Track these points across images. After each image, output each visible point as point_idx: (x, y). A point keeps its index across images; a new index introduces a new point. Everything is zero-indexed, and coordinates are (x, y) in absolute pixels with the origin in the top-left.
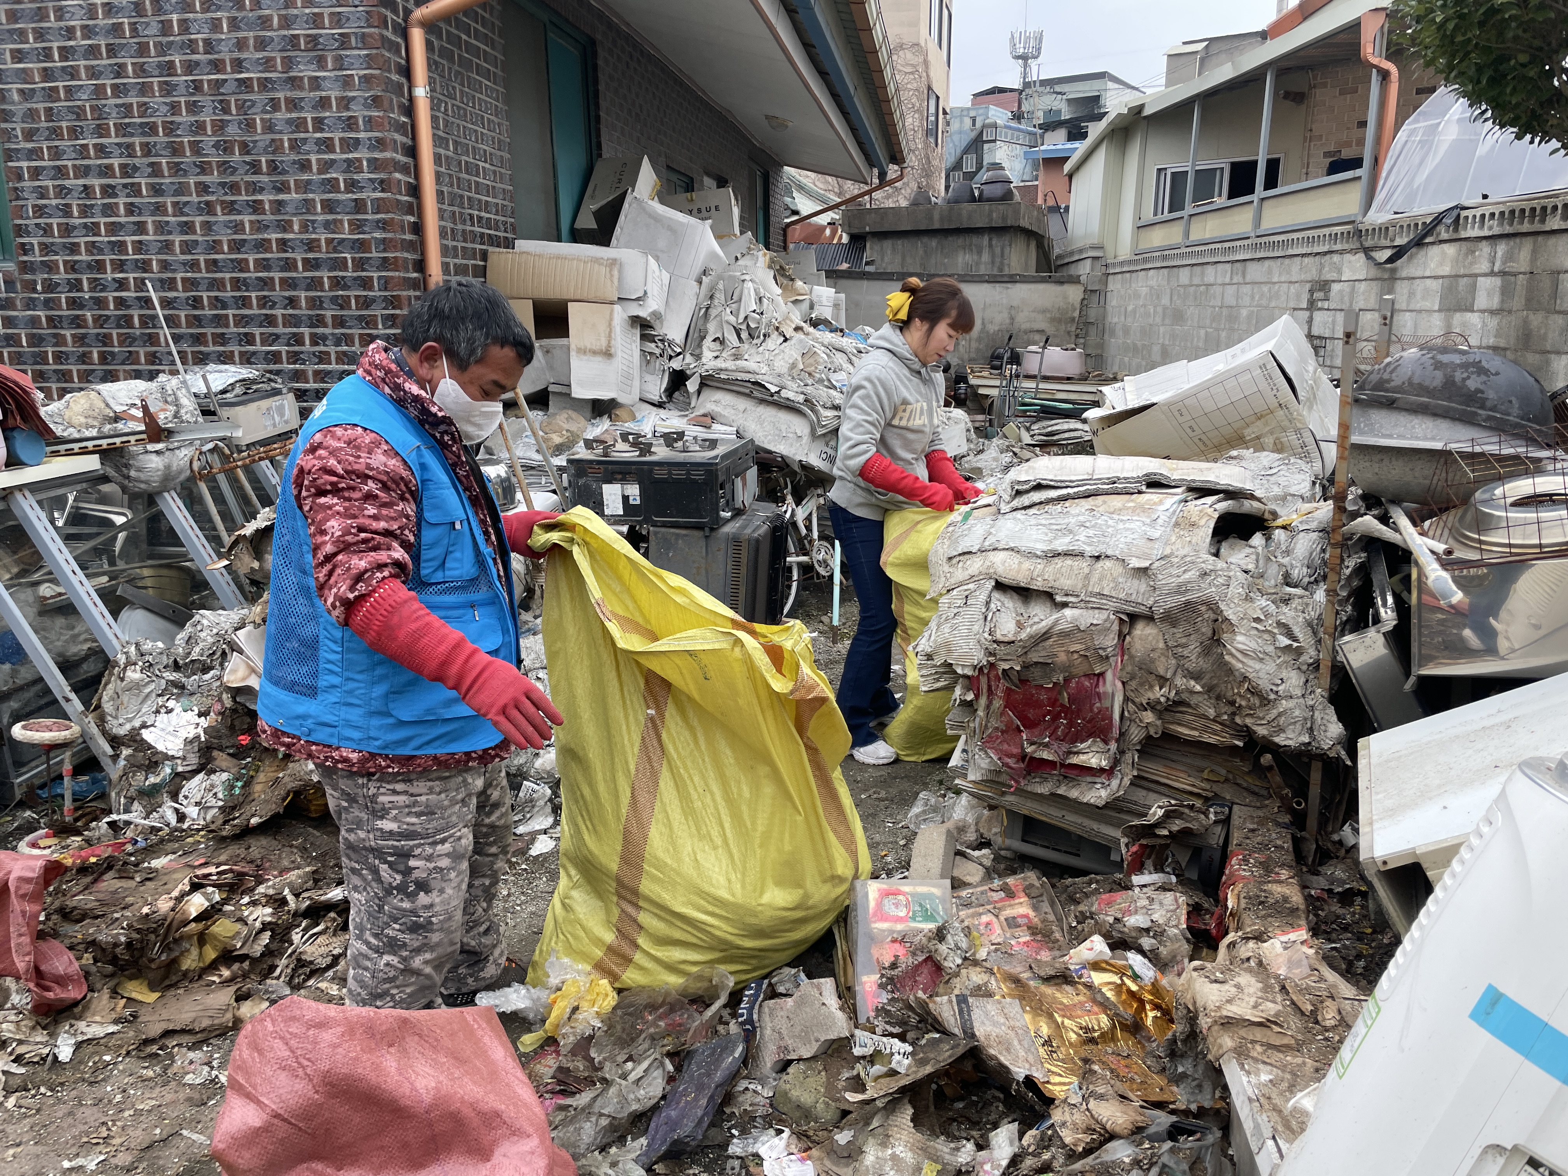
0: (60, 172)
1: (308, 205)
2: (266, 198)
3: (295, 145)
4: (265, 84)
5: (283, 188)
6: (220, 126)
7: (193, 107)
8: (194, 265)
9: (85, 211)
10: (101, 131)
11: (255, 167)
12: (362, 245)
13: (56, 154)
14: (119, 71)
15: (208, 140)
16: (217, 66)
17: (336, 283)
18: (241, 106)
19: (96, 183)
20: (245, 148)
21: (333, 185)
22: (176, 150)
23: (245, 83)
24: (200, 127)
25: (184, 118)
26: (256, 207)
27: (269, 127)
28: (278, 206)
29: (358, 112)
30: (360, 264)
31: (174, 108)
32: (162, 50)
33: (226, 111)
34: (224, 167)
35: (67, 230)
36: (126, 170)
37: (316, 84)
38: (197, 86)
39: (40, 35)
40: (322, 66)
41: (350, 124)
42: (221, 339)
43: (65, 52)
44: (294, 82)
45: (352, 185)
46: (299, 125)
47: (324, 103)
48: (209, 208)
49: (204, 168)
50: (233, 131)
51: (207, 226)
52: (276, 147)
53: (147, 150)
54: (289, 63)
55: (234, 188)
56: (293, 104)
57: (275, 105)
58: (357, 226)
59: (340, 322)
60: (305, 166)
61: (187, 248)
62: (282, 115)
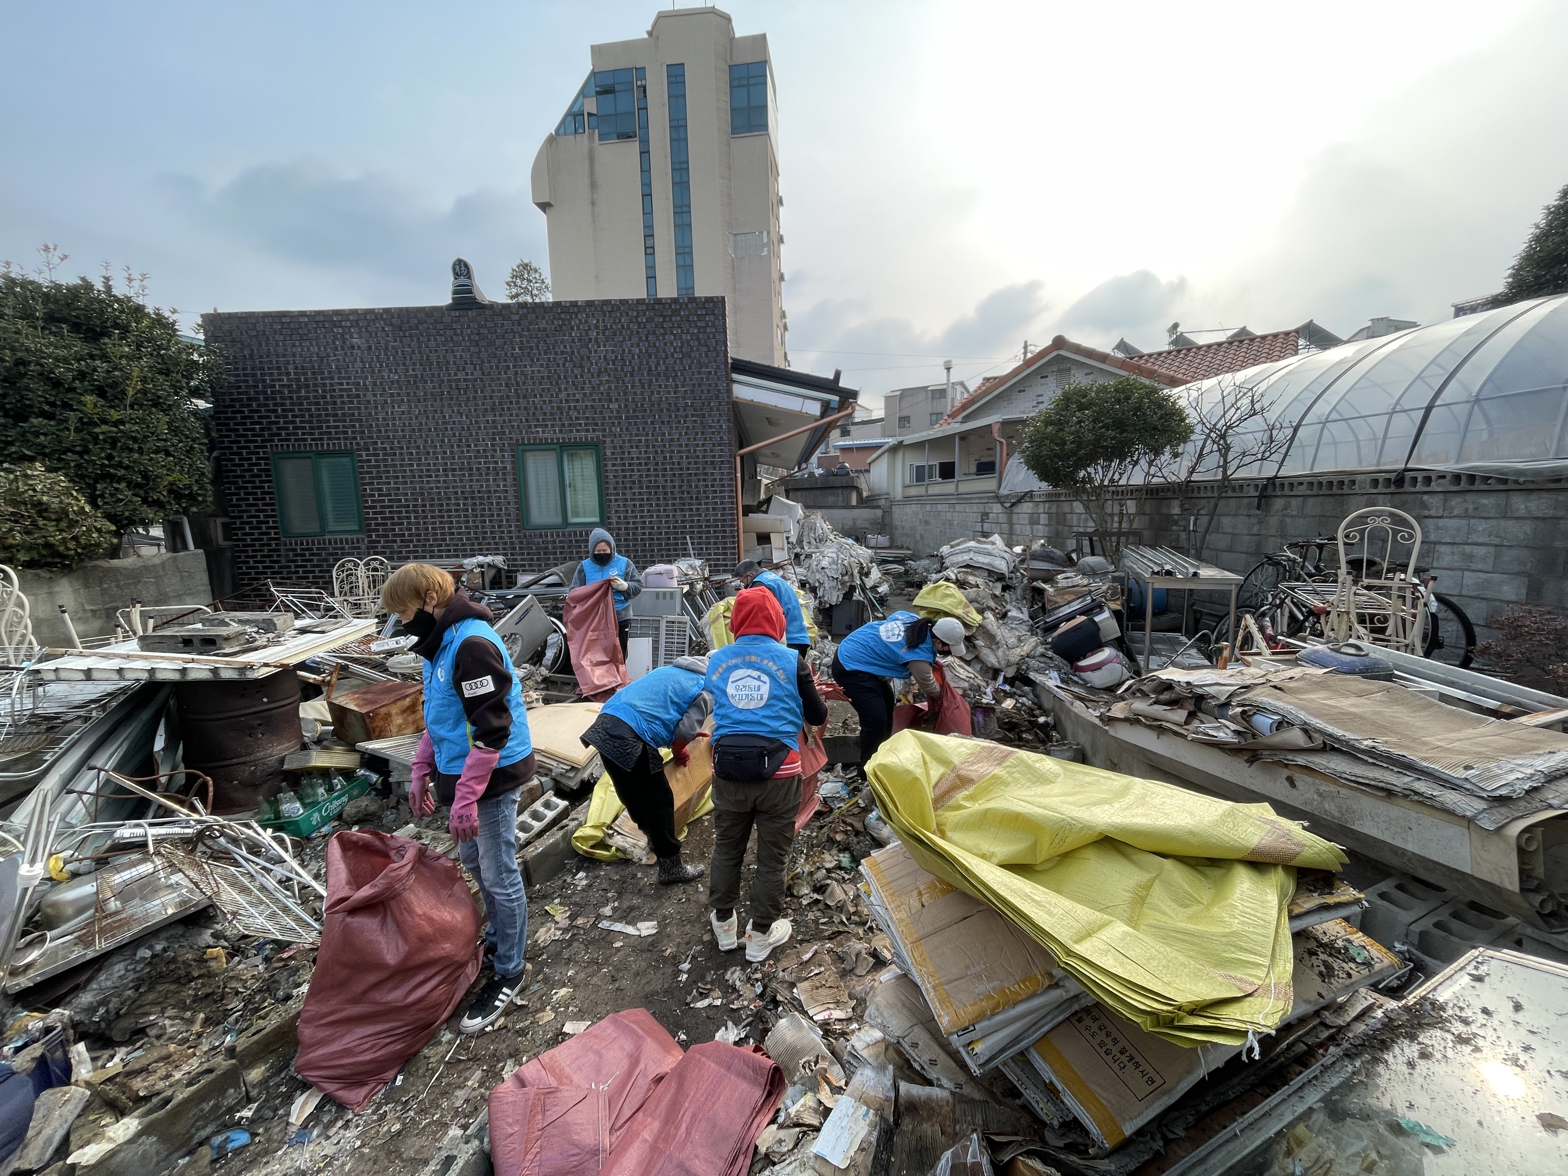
0: (626, 500)
1: (708, 509)
2: (694, 507)
3: (704, 492)
4: (696, 474)
5: (700, 504)
6: (680, 487)
7: (672, 481)
8: (669, 528)
9: (633, 512)
10: (641, 488)
11: (692, 498)
12: (724, 520)
13: (624, 494)
14: (649, 470)
15: (677, 490)
16: (681, 469)
17: (715, 532)
18: (688, 481)
19: (638, 503)
20: (688, 493)
21: (716, 503)
22: (666, 493)
23: (690, 474)
24: (674, 487)
25: (669, 484)
26: (691, 510)
27: (696, 487)
28: (698, 509)
29: (726, 483)
30: (723, 526)
31: (666, 481)
32: (663, 464)
33: (683, 481)
34: (681, 498)
35: (625, 518)
36: (648, 499)
37: (712, 474)
38: (674, 475)
39: (622, 459)
40: (715, 468)
41: (723, 486)
42: (675, 550)
43: (630, 465)
44: (706, 474)
45: (722, 503)
46: (707, 486)
47: (715, 480)
48: (675, 510)
49: (675, 499)
50: (685, 488)
51: (674, 516)
52: (699, 492)
53: (656, 493)
54: (704, 468)
55: (684, 504)
56: (704, 480)
57: (699, 480)
58: (723, 515)
59: (715, 543)
60: (708, 498)
61: (667, 522)
62: (701, 483)
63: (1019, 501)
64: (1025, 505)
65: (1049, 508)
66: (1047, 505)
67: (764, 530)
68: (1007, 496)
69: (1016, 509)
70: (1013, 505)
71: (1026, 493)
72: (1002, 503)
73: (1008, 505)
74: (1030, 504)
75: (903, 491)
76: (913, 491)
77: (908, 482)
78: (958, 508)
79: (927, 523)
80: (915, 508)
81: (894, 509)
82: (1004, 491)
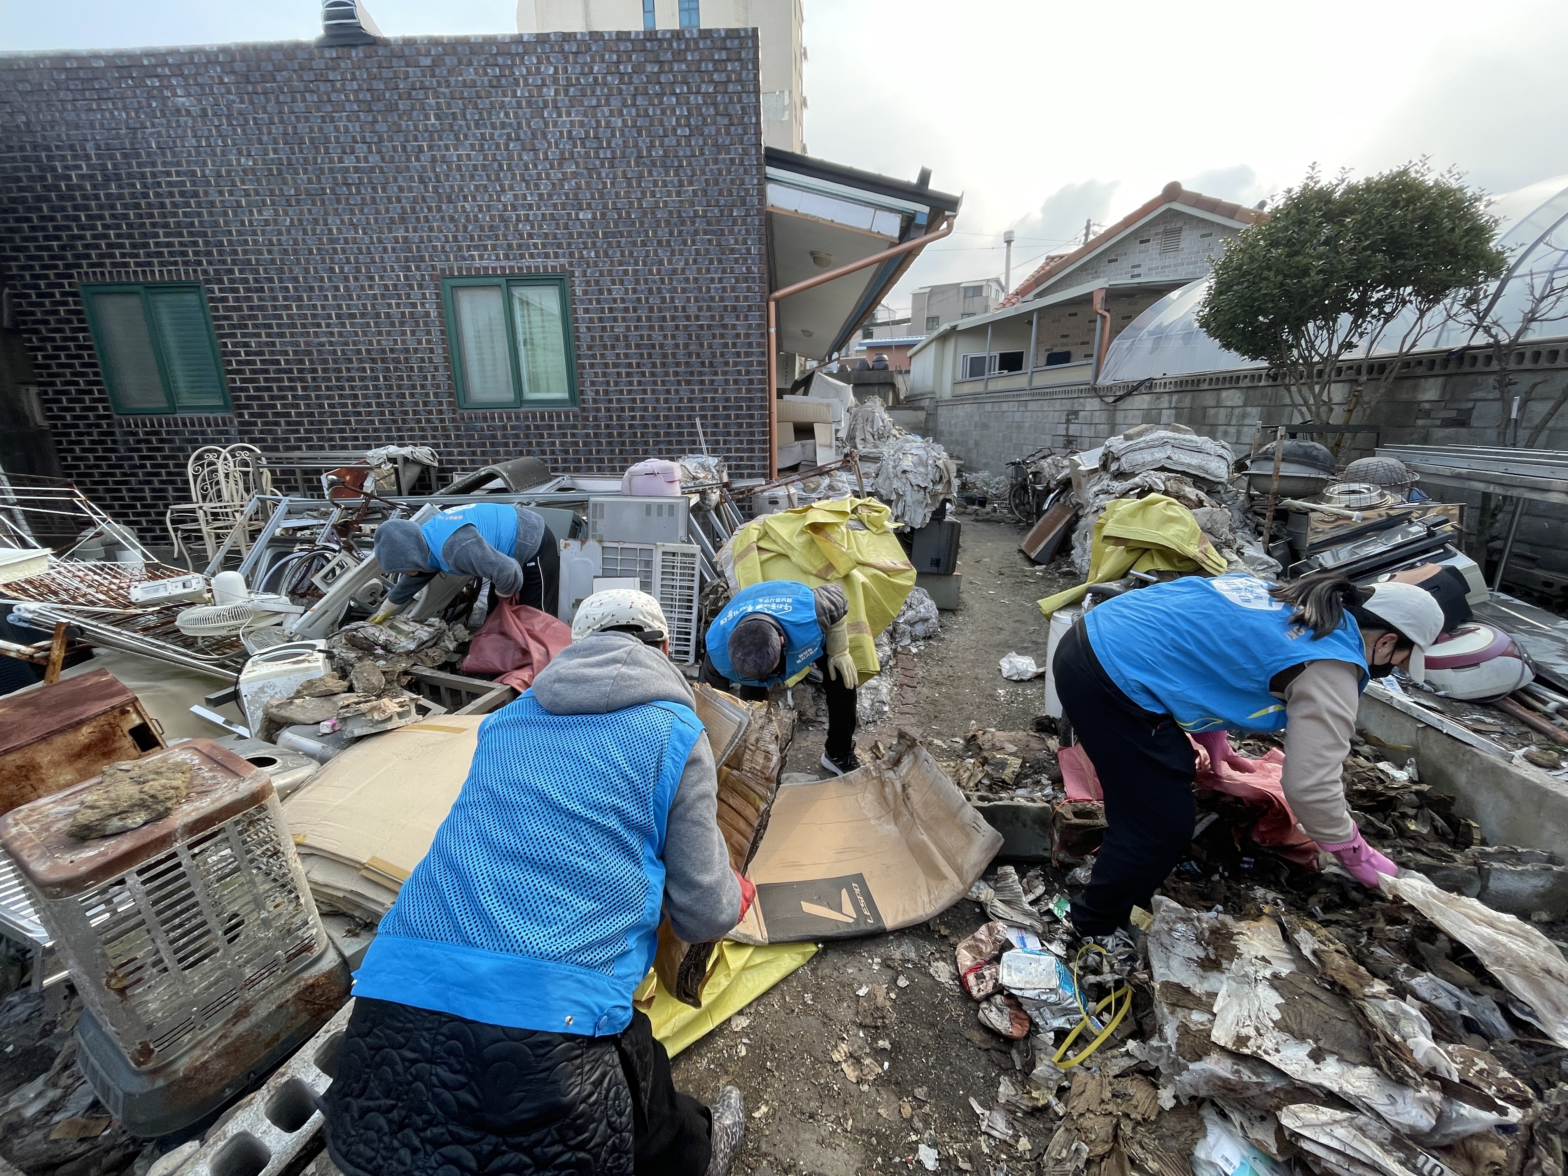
0: (606, 365)
1: (727, 382)
2: (707, 378)
3: (722, 355)
4: (709, 327)
5: (716, 374)
6: (686, 346)
7: (674, 337)
8: (670, 409)
9: (616, 384)
10: (628, 347)
11: (703, 364)
12: (751, 399)
13: (603, 356)
14: (639, 319)
15: (681, 351)
16: (688, 318)
17: (737, 417)
18: (698, 337)
19: (623, 371)
20: (698, 356)
21: (739, 372)
22: (665, 356)
23: (701, 327)
24: (677, 346)
25: (670, 341)
26: (702, 382)
27: (710, 346)
28: (712, 382)
29: (754, 340)
30: (749, 408)
31: (665, 336)
32: (660, 310)
33: (690, 338)
34: (687, 364)
35: (606, 392)
36: (638, 365)
37: (734, 327)
38: (677, 327)
39: (598, 301)
40: (738, 318)
41: (750, 345)
42: (679, 443)
43: (611, 310)
44: (725, 326)
45: (748, 373)
46: (726, 345)
47: (738, 336)
48: (679, 383)
49: (678, 365)
50: (693, 348)
51: (677, 392)
52: (714, 355)
53: (650, 356)
54: (722, 318)
55: (692, 374)
56: (722, 336)
57: (714, 336)
58: (748, 391)
59: (737, 434)
60: (727, 364)
61: (666, 401)
62: (718, 341)
63: (1129, 394)
64: (1138, 399)
65: (1179, 401)
66: (1175, 397)
67: (804, 418)
68: (1110, 388)
69: (1121, 405)
70: (1120, 398)
71: (1142, 383)
72: (1101, 397)
73: (1111, 399)
74: (1147, 398)
75: (953, 390)
76: (967, 389)
77: (959, 377)
78: (1032, 406)
79: (985, 426)
80: (968, 408)
81: (940, 411)
82: (1104, 381)
